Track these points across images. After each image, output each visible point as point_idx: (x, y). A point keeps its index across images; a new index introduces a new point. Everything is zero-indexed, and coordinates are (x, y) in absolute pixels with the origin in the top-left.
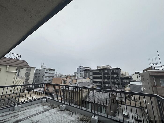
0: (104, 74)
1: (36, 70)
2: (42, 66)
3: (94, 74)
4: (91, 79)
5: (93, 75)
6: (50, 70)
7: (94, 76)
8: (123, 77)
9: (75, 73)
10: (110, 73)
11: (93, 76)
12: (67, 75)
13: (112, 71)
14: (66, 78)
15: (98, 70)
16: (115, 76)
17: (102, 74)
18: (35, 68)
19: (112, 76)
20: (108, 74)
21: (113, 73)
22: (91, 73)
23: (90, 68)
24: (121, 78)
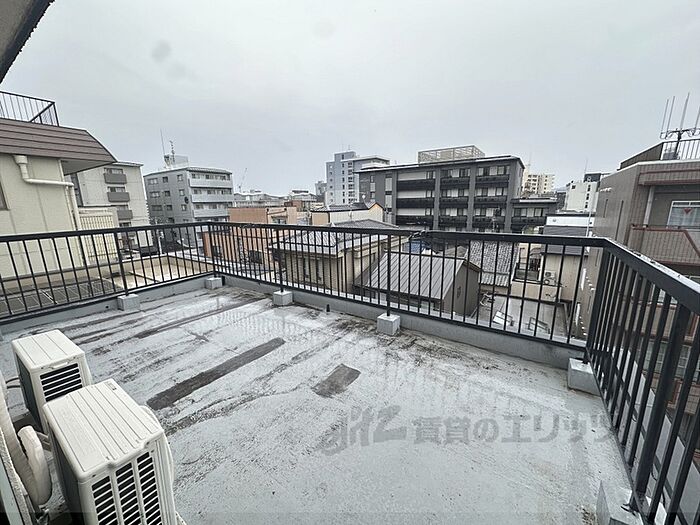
0: (447, 185)
1: (149, 179)
2: (167, 157)
3: (402, 186)
4: (390, 210)
5: (398, 191)
6: (208, 174)
7: (404, 195)
8: (524, 199)
9: (320, 186)
10: (472, 183)
11: (400, 197)
12: (285, 195)
13: (481, 172)
14: (283, 209)
15: (420, 168)
16: (491, 193)
17: (438, 185)
18: (138, 167)
19: (480, 194)
20: (461, 185)
21: (485, 183)
22: (389, 185)
23: (387, 161)
24: (515, 203)
